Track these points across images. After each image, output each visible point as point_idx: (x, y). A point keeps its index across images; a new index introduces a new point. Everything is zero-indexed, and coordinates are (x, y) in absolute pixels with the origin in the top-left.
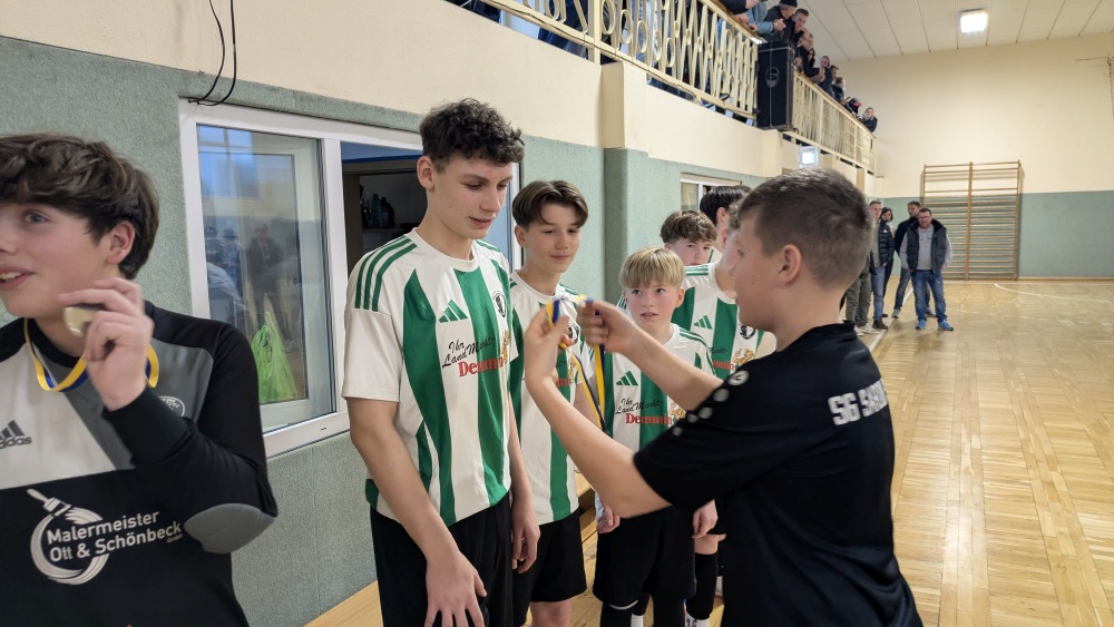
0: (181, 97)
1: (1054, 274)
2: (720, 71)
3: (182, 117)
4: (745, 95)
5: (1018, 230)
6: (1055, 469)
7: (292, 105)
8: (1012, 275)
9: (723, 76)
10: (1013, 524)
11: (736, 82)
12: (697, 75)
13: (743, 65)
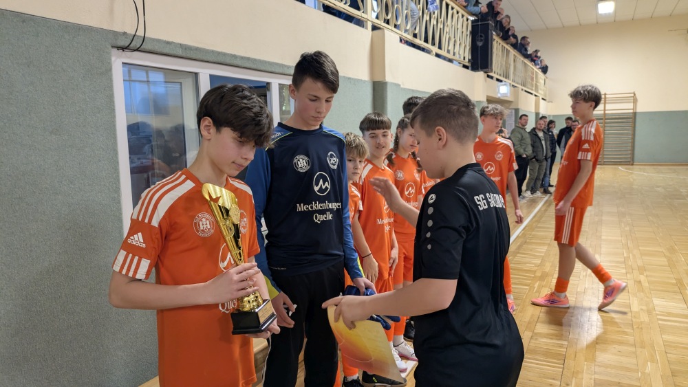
0: (112, 47)
2: (448, 37)
3: (113, 59)
4: (463, 51)
5: (634, 135)
6: (643, 274)
7: (180, 52)
8: (630, 162)
9: (449, 39)
11: (458, 42)
12: (433, 38)
13: (462, 33)
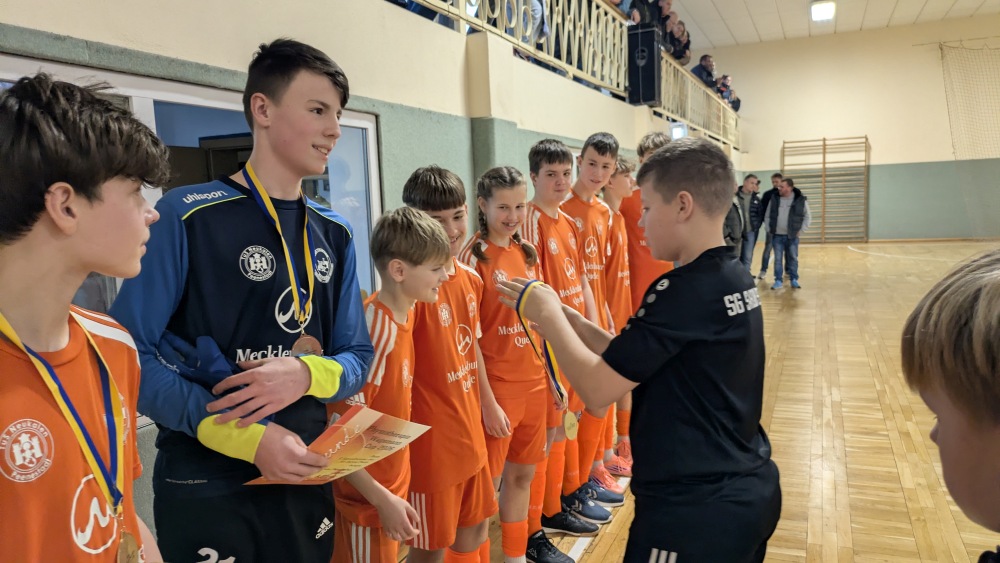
1: (902, 237)
2: (592, 50)
4: (616, 74)
5: (867, 198)
6: (911, 420)
7: (85, 57)
8: (863, 238)
9: (594, 55)
10: (874, 477)
11: (608, 60)
12: (569, 52)
13: (614, 45)
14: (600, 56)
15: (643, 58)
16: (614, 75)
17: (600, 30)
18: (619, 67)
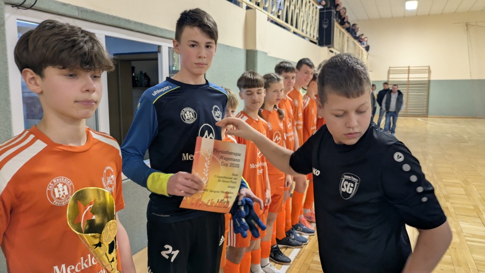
0: (6, 3)
1: (443, 115)
2: (302, 19)
5: (428, 96)
7: (76, 14)
8: (425, 115)
11: (309, 25)
12: (292, 20)
13: (313, 17)
14: (306, 22)
15: (326, 24)
16: (312, 32)
17: (306, 10)
18: (314, 28)
